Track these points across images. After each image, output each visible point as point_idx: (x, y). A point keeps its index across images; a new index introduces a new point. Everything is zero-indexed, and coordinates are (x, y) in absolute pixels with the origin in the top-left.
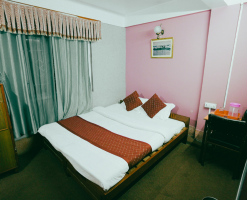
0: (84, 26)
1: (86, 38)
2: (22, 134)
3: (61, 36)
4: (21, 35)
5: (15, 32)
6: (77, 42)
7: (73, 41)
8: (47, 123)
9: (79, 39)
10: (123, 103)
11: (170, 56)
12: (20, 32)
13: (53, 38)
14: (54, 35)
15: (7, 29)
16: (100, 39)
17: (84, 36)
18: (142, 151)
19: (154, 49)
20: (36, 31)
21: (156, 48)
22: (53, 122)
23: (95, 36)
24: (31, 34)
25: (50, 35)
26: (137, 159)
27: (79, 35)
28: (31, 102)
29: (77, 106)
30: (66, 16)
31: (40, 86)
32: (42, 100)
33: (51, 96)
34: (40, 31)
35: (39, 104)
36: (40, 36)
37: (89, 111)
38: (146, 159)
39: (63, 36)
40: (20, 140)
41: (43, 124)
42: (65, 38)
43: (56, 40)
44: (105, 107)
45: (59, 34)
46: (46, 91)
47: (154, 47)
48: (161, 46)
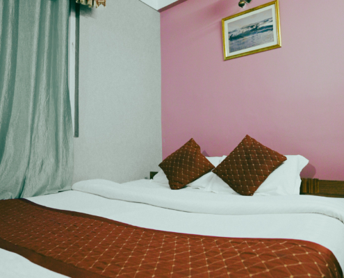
11: (274, 43)
16: (102, 5)
19: (231, 38)
37: (61, 188)
47: (229, 33)
48: (248, 27)
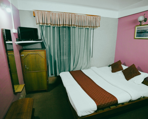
0: (89, 20)
1: (90, 27)
2: (52, 74)
3: (76, 26)
4: (57, 27)
5: (54, 26)
6: (85, 29)
7: (82, 28)
8: (65, 71)
9: (86, 28)
10: (111, 67)
12: (56, 26)
13: (72, 28)
14: (72, 26)
15: (51, 24)
16: (99, 27)
17: (89, 26)
18: (109, 101)
19: (137, 33)
20: (63, 25)
21: (138, 32)
22: (67, 71)
23: (96, 25)
24: (61, 26)
25: (70, 26)
26: (104, 105)
27: (86, 25)
28: (58, 60)
29: (81, 65)
30: (79, 15)
31: (63, 52)
32: (63, 59)
33: (68, 58)
34: (65, 25)
35: (62, 61)
36: (66, 27)
37: (88, 68)
38: (112, 107)
39: (77, 26)
40: (51, 77)
41: (63, 72)
42: (78, 27)
43: (73, 29)
44: (98, 67)
45: (75, 25)
46: (66, 55)
47: (137, 31)
48: (143, 30)
